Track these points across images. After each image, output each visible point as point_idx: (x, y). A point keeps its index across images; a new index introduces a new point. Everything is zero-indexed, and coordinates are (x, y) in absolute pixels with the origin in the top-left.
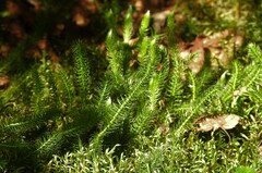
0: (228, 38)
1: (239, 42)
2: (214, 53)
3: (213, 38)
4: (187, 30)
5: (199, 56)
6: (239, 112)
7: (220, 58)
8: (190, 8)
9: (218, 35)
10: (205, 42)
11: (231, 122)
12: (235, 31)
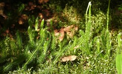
0: (73, 28)
1: (77, 29)
2: (68, 33)
3: (67, 28)
4: (58, 25)
5: (62, 35)
6: (76, 55)
7: (70, 35)
8: (59, 18)
9: (69, 27)
10: (64, 29)
11: (73, 58)
12: (75, 25)
